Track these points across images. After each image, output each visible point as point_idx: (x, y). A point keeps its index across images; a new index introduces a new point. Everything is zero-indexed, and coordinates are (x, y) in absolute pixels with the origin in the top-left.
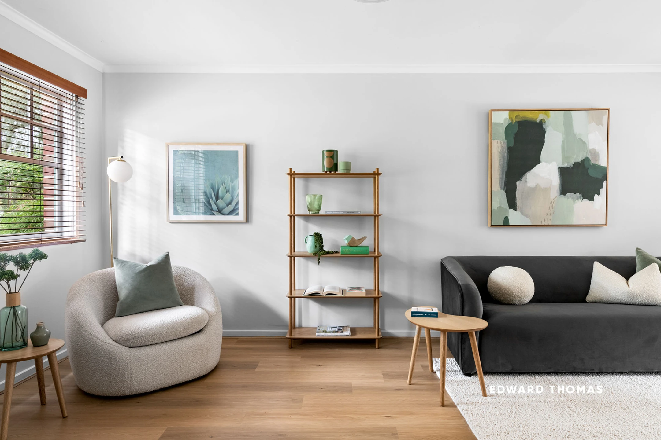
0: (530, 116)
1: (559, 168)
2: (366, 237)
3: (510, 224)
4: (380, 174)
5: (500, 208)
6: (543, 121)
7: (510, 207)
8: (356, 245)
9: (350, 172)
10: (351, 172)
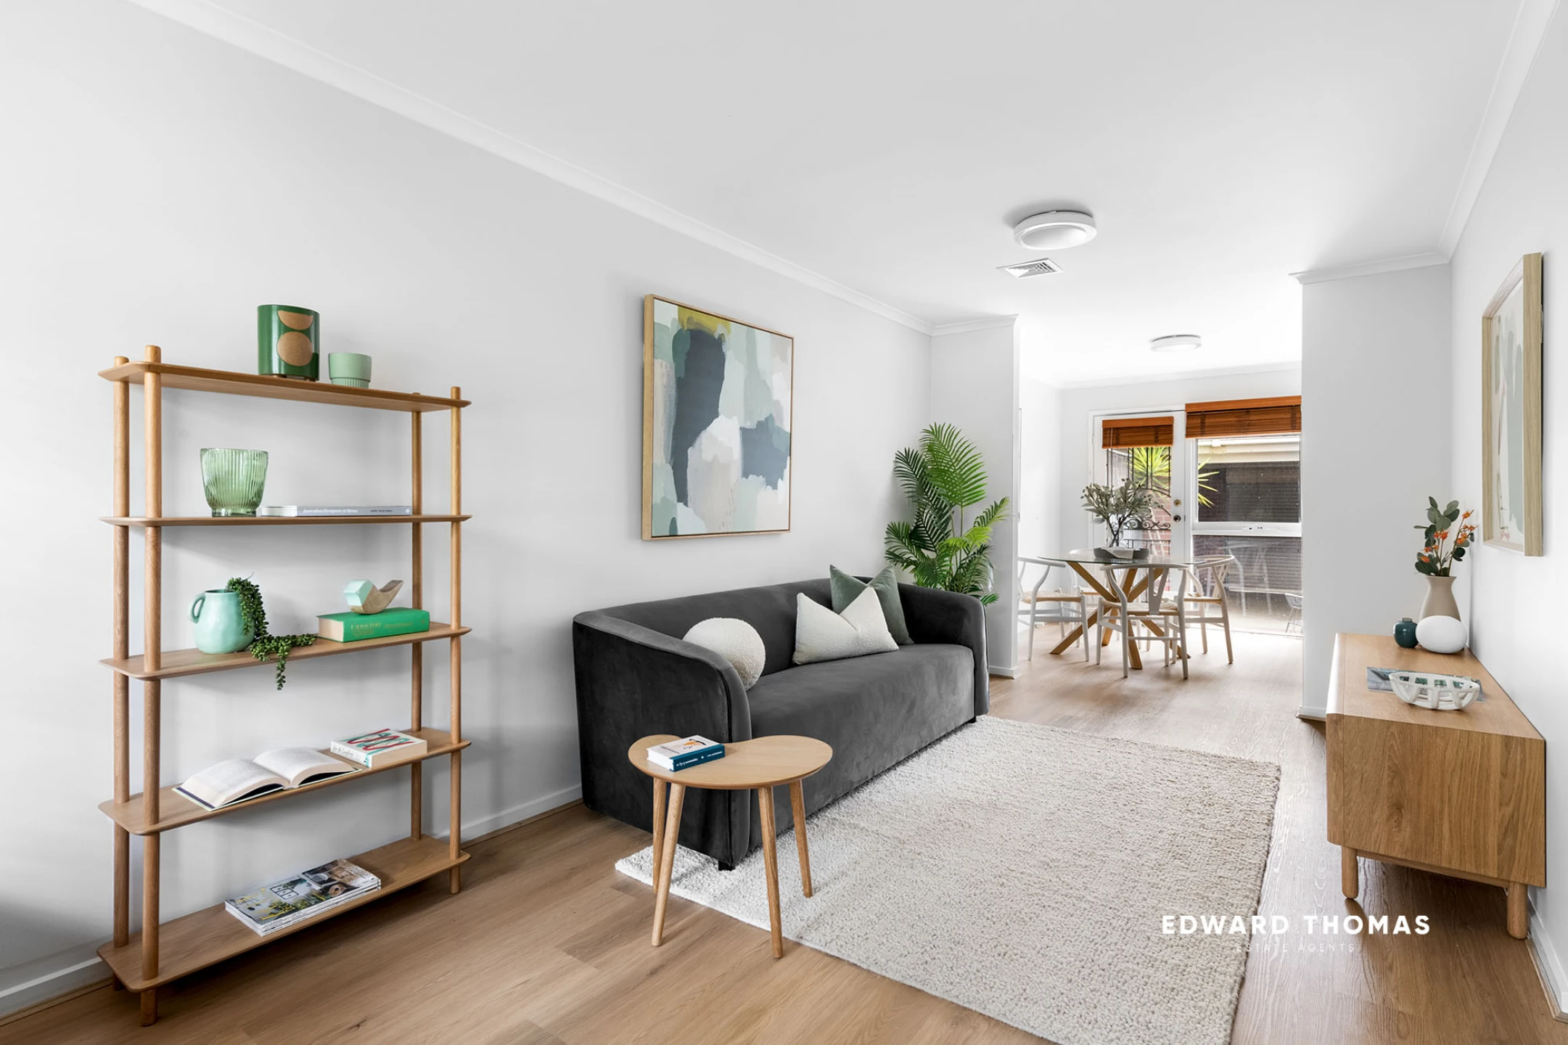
0: (707, 323)
1: (741, 428)
2: (400, 581)
3: (679, 534)
4: (466, 404)
5: (664, 500)
6: (723, 338)
7: (679, 501)
8: (380, 608)
9: (368, 386)
10: (372, 386)
